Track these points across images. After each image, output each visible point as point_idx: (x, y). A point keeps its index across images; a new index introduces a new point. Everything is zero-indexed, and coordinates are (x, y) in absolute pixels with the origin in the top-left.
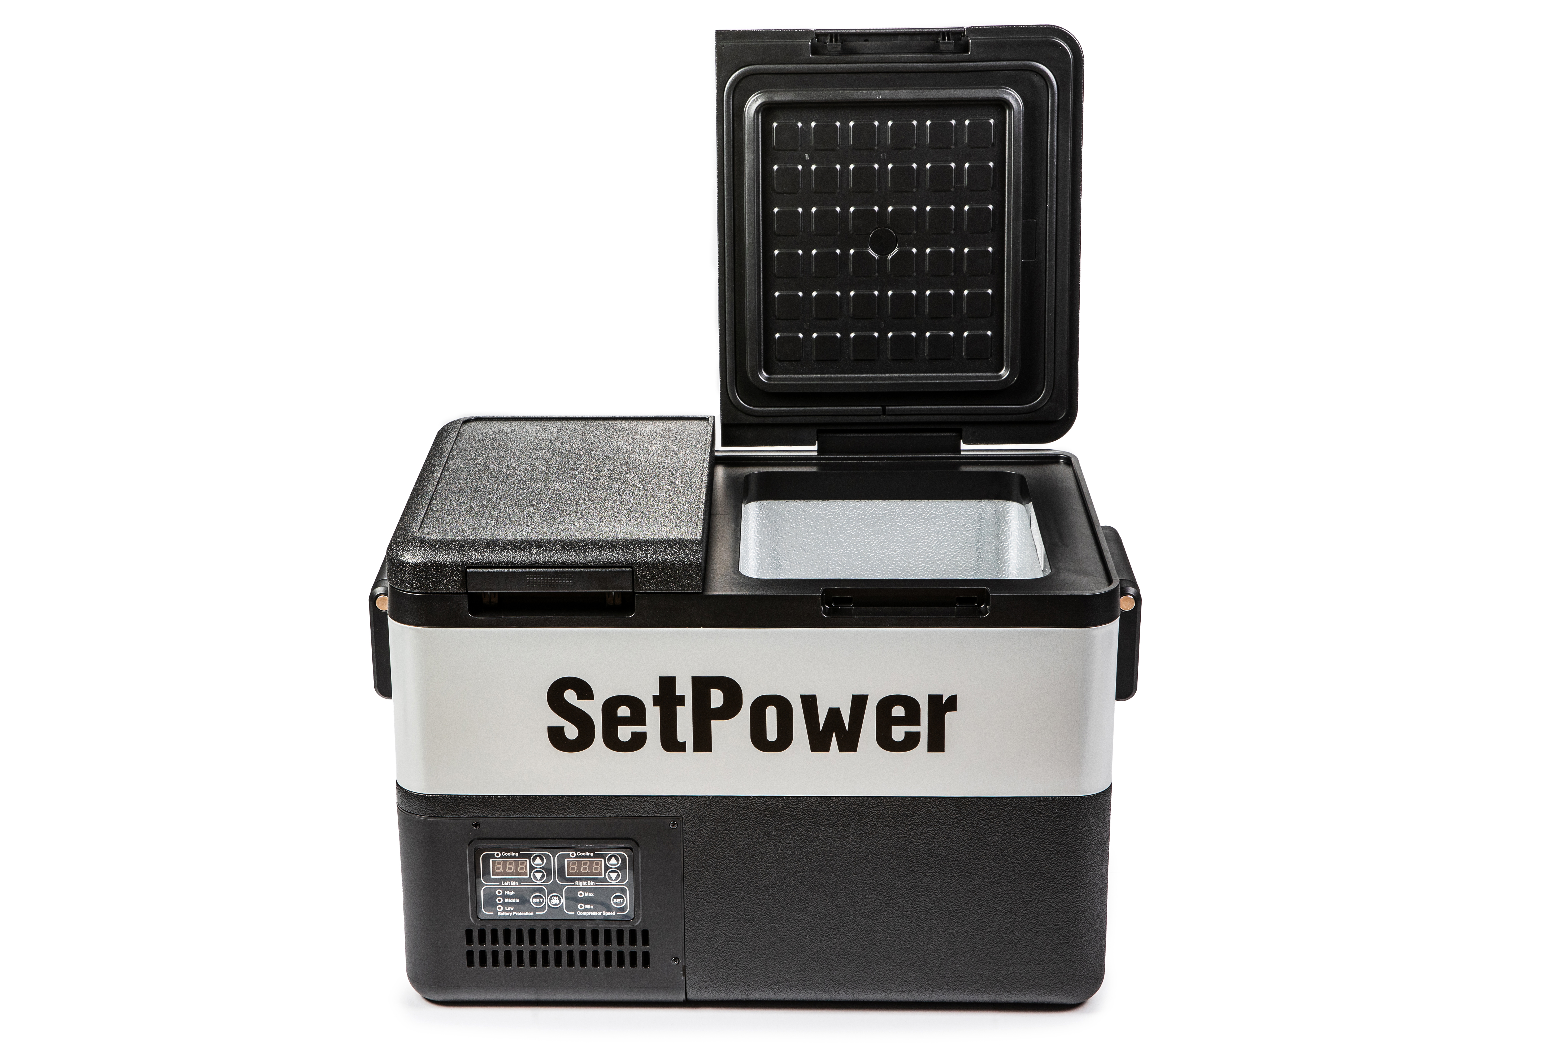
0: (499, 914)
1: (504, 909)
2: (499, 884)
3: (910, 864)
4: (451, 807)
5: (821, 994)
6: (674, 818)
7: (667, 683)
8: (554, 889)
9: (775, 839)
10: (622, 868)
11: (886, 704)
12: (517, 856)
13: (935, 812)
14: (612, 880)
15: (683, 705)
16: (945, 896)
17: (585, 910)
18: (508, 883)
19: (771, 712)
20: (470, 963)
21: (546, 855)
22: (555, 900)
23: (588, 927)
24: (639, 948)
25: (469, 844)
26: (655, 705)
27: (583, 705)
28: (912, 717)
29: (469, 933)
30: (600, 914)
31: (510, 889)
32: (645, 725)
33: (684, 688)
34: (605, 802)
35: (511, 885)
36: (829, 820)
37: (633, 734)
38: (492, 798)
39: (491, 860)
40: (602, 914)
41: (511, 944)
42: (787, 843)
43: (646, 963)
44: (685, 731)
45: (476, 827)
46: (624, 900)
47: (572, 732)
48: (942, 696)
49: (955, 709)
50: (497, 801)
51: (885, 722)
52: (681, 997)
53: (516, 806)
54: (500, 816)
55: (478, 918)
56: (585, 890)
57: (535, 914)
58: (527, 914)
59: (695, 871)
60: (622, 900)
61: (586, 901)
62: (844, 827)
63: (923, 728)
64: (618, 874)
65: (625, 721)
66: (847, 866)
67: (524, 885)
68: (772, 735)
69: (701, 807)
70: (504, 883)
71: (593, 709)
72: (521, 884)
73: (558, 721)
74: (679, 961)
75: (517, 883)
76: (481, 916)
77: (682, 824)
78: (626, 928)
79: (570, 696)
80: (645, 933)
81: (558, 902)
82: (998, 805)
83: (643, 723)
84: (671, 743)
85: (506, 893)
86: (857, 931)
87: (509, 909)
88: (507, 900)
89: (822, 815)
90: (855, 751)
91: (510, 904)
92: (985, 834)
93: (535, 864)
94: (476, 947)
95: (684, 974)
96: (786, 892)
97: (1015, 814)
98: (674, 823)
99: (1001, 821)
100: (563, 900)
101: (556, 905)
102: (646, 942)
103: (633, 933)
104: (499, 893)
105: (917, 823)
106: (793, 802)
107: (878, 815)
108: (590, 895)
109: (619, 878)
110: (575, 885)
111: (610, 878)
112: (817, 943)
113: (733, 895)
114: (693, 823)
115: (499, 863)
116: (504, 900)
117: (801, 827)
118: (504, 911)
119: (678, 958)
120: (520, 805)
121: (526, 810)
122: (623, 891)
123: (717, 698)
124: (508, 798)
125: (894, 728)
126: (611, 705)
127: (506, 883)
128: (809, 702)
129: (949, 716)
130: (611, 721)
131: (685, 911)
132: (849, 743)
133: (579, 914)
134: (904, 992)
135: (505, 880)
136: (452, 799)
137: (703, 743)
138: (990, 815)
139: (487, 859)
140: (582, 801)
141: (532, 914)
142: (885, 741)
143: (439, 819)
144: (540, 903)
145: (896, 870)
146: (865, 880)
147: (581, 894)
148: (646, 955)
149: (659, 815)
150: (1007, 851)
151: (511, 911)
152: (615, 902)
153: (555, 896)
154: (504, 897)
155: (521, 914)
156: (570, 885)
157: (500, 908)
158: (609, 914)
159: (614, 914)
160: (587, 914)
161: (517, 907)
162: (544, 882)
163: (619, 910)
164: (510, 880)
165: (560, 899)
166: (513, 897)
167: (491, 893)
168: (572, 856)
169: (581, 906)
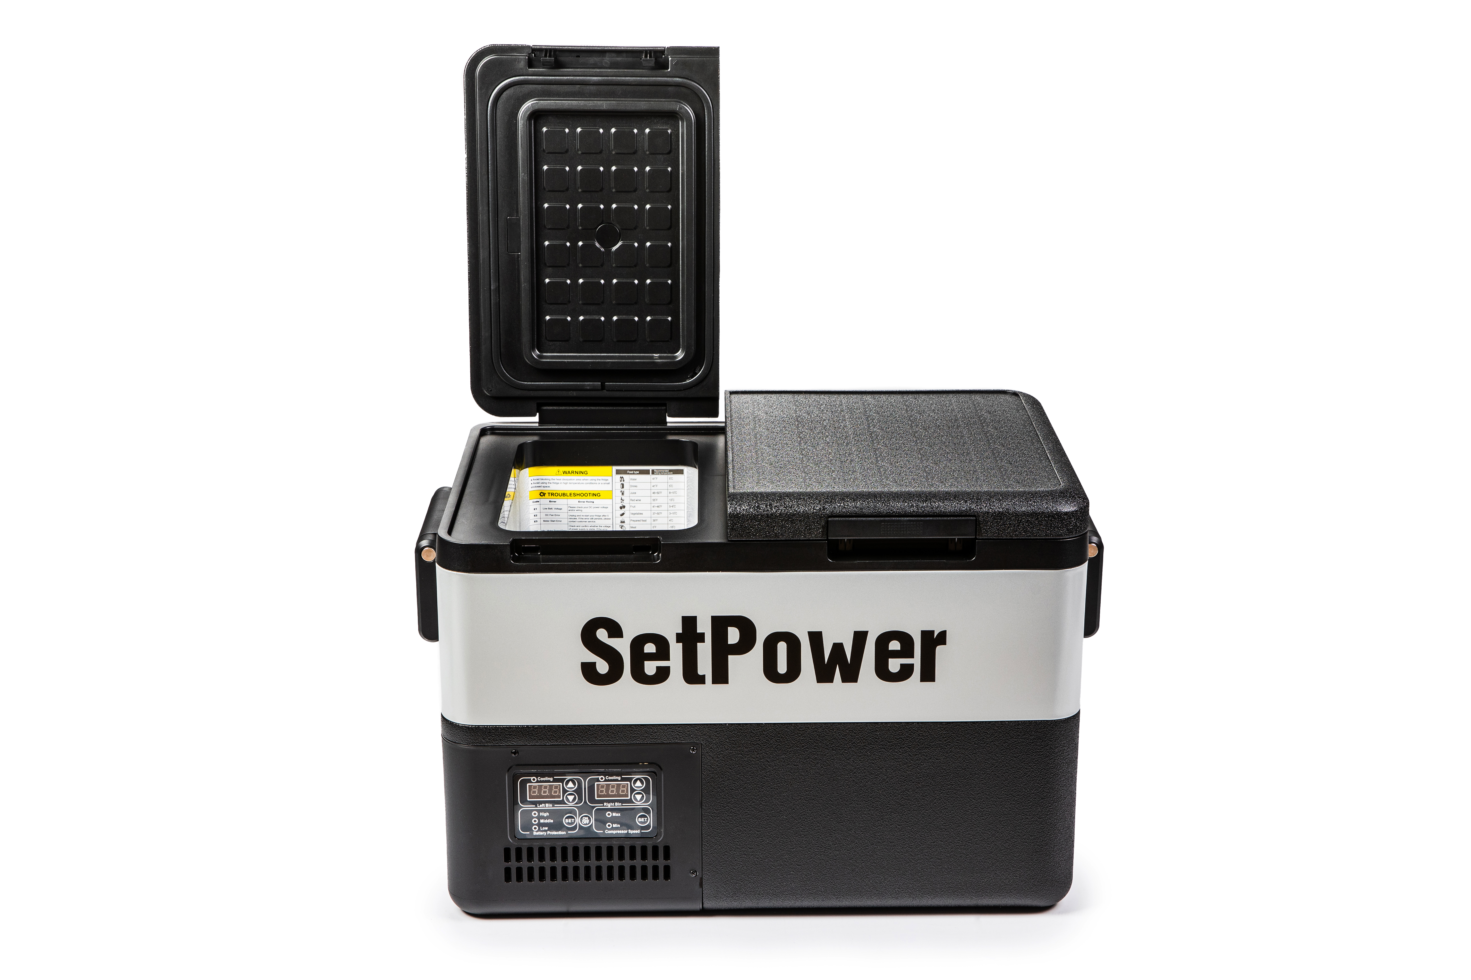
0: (535, 833)
2: (534, 806)
3: (904, 782)
4: (492, 736)
5: (823, 901)
6: (695, 744)
7: (689, 622)
8: (585, 810)
9: (784, 762)
10: (646, 790)
11: (883, 640)
12: (552, 780)
13: (927, 736)
14: (638, 801)
15: (703, 640)
16: (934, 811)
18: (543, 805)
19: (782, 648)
20: (508, 878)
21: (578, 780)
22: (586, 820)
23: (615, 844)
24: (661, 862)
25: (508, 771)
27: (613, 643)
28: (907, 650)
29: (507, 851)
30: (626, 832)
31: (545, 811)
32: (668, 659)
33: (704, 627)
34: (632, 730)
35: (545, 807)
36: (832, 744)
37: (658, 668)
38: (530, 727)
39: (528, 784)
40: (628, 832)
41: (545, 861)
42: (794, 766)
43: (667, 876)
44: (705, 665)
45: (515, 754)
46: (647, 819)
47: (602, 667)
48: (933, 632)
49: (945, 643)
50: (534, 730)
51: (883, 655)
52: (698, 907)
53: (552, 735)
54: (537, 744)
55: (516, 837)
56: (612, 810)
57: (567, 833)
58: (560, 833)
59: (713, 792)
60: (646, 819)
61: (613, 820)
62: (845, 750)
63: (916, 661)
64: (643, 796)
65: (651, 657)
66: (848, 785)
67: (558, 807)
68: (782, 667)
69: (718, 734)
70: (539, 806)
71: (622, 646)
72: (555, 805)
73: (591, 657)
74: (697, 874)
75: (551, 805)
76: (518, 836)
77: (700, 749)
78: (649, 844)
79: (602, 634)
80: (667, 849)
81: (588, 821)
82: (982, 729)
83: (667, 658)
84: (692, 676)
85: (541, 814)
86: (856, 843)
87: (544, 829)
88: (542, 821)
89: (826, 740)
90: (856, 681)
91: (544, 825)
92: (970, 755)
93: (568, 788)
94: (513, 864)
95: (701, 886)
96: (794, 809)
97: (996, 737)
98: (693, 748)
99: (984, 743)
100: (593, 821)
101: (586, 824)
102: (667, 856)
103: (655, 849)
104: (535, 814)
105: (910, 745)
106: (801, 728)
107: (876, 739)
108: (617, 815)
109: (643, 799)
110: (603, 806)
111: (636, 799)
112: (821, 855)
113: (746, 813)
114: (711, 748)
115: (535, 787)
116: (539, 821)
117: (807, 751)
118: (539, 830)
119: (695, 871)
120: (555, 734)
121: (560, 738)
122: (646, 810)
123: (733, 635)
124: (544, 728)
125: (891, 661)
126: (638, 642)
127: (541, 806)
128: (816, 638)
129: (939, 649)
130: (638, 657)
131: (703, 828)
132: (851, 675)
133: (607, 833)
134: (897, 899)
135: (541, 803)
136: (493, 730)
137: (721, 676)
138: (974, 738)
139: (524, 783)
140: (611, 730)
141: (564, 833)
142: (883, 673)
143: (481, 748)
144: (572, 823)
145: (891, 789)
146: (864, 798)
147: (609, 814)
148: (667, 869)
149: (680, 741)
150: (990, 769)
151: (545, 831)
152: (639, 821)
153: (585, 816)
154: (539, 818)
155: (555, 833)
156: (599, 806)
157: (535, 828)
158: (634, 832)
159: (639, 831)
160: (614, 832)
161: (551, 827)
162: (576, 804)
163: (642, 828)
164: (545, 802)
165: (589, 818)
166: (547, 818)
167: (528, 815)
168: (601, 780)
169: (609, 825)
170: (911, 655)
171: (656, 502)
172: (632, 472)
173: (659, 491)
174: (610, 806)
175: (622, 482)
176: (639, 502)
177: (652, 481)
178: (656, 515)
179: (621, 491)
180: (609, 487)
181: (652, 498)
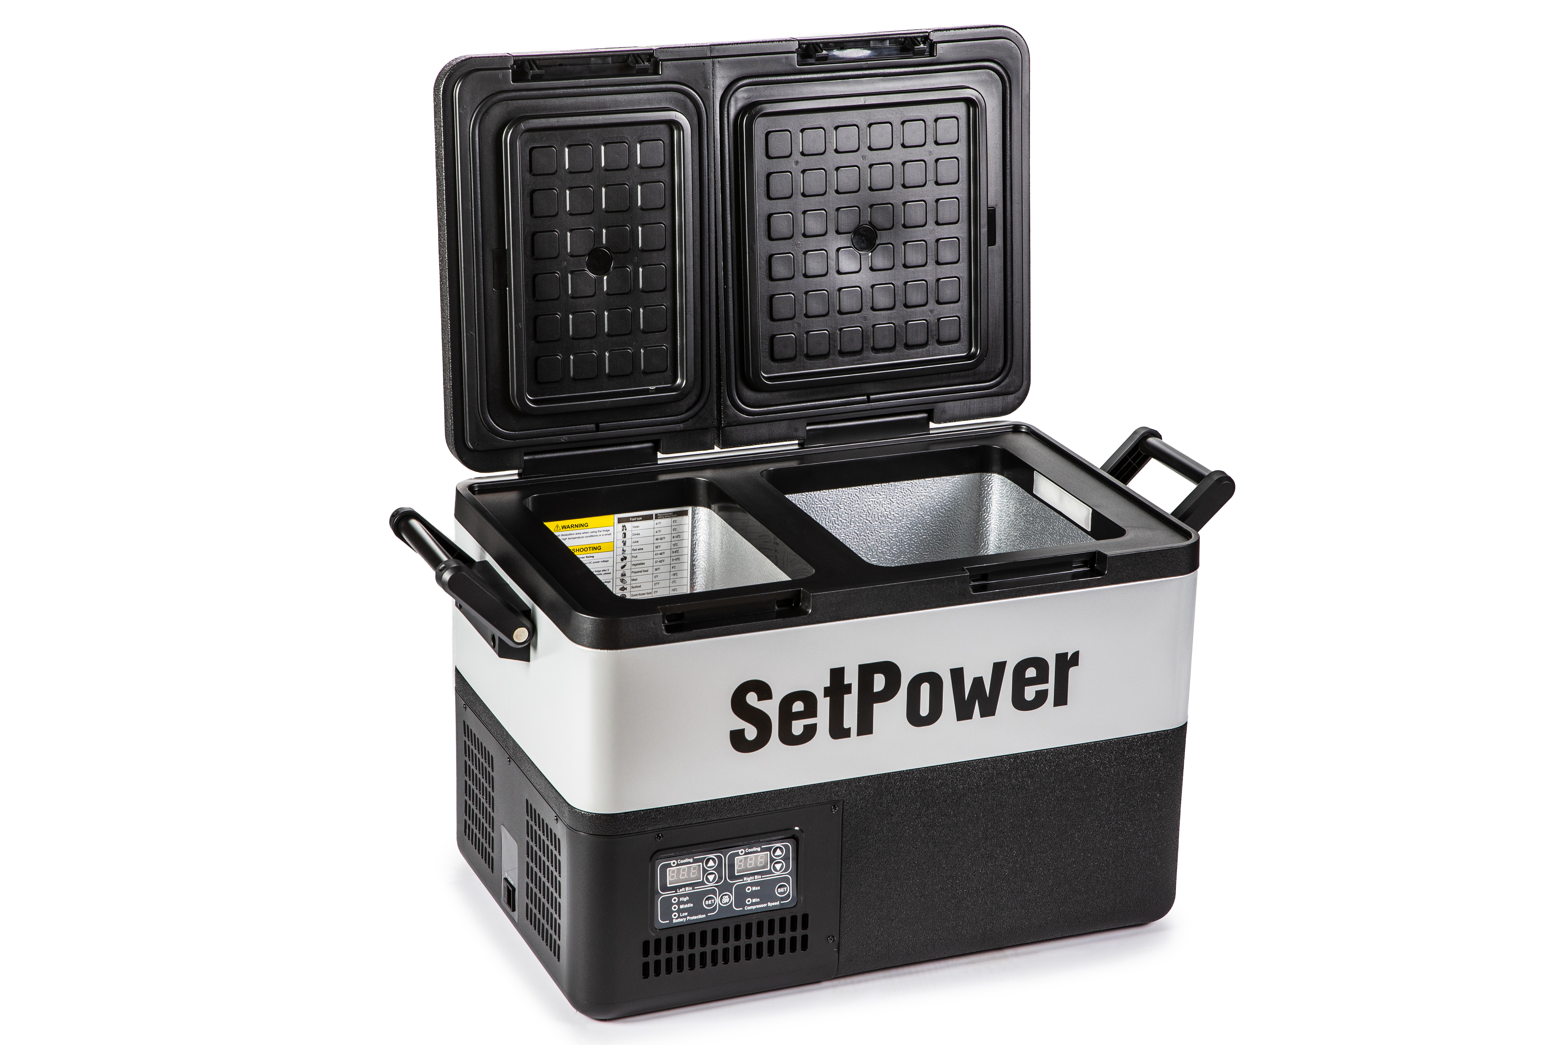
1: (679, 915)
2: (674, 892)
4: (638, 822)
6: (838, 802)
8: (725, 888)
10: (786, 858)
12: (692, 861)
13: (1057, 762)
14: (777, 871)
17: (753, 904)
18: (683, 889)
19: (925, 688)
20: (646, 974)
21: (719, 857)
22: (725, 899)
23: (755, 920)
24: (799, 933)
25: (650, 857)
29: (646, 945)
30: (765, 905)
31: (684, 896)
33: (851, 677)
34: (776, 796)
35: (685, 891)
38: (675, 807)
39: (668, 869)
40: (767, 905)
41: (683, 949)
43: (804, 946)
45: (661, 838)
46: (787, 889)
48: (1067, 653)
50: (678, 810)
52: (834, 973)
53: (697, 812)
54: (681, 824)
55: (655, 928)
56: (752, 884)
57: (706, 915)
58: (700, 916)
59: (853, 850)
60: (785, 888)
61: (753, 895)
64: (782, 865)
67: (698, 889)
68: (924, 711)
69: (860, 788)
70: (679, 890)
72: (695, 888)
73: (740, 724)
74: (834, 939)
75: (691, 888)
76: (657, 926)
77: (842, 807)
78: (788, 915)
80: (805, 918)
81: (727, 900)
83: (814, 714)
84: (838, 731)
85: (681, 899)
87: (684, 914)
88: (682, 907)
91: (684, 910)
93: (708, 867)
94: (652, 958)
95: (838, 951)
98: (836, 807)
100: (733, 898)
101: (727, 903)
102: (805, 926)
103: (794, 919)
104: (675, 900)
106: (939, 771)
108: (757, 889)
109: (783, 868)
110: (743, 881)
111: (775, 869)
114: (853, 804)
115: (675, 871)
116: (679, 907)
118: (679, 917)
119: (833, 936)
120: (701, 811)
122: (786, 880)
123: (879, 682)
127: (681, 890)
128: (957, 675)
129: (1072, 671)
131: (842, 890)
132: (989, 709)
133: (746, 909)
135: (680, 887)
136: (637, 815)
137: (865, 726)
139: (664, 868)
140: (756, 799)
141: (704, 916)
142: (1020, 703)
143: (626, 837)
144: (712, 905)
147: (748, 889)
148: (805, 939)
149: (822, 801)
151: (685, 917)
152: (778, 891)
153: (725, 895)
154: (679, 903)
155: (694, 918)
156: (739, 882)
157: (675, 915)
158: (774, 904)
159: (778, 903)
160: (754, 907)
161: (691, 912)
162: (716, 883)
163: (782, 899)
164: (685, 886)
165: (730, 897)
166: (687, 902)
167: (667, 902)
168: (740, 854)
169: (749, 901)
170: (1046, 681)
171: (659, 549)
172: (635, 519)
173: (662, 536)
174: (749, 880)
175: (624, 531)
176: (641, 551)
177: (656, 526)
178: (658, 564)
179: (623, 541)
180: (610, 539)
181: (655, 545)
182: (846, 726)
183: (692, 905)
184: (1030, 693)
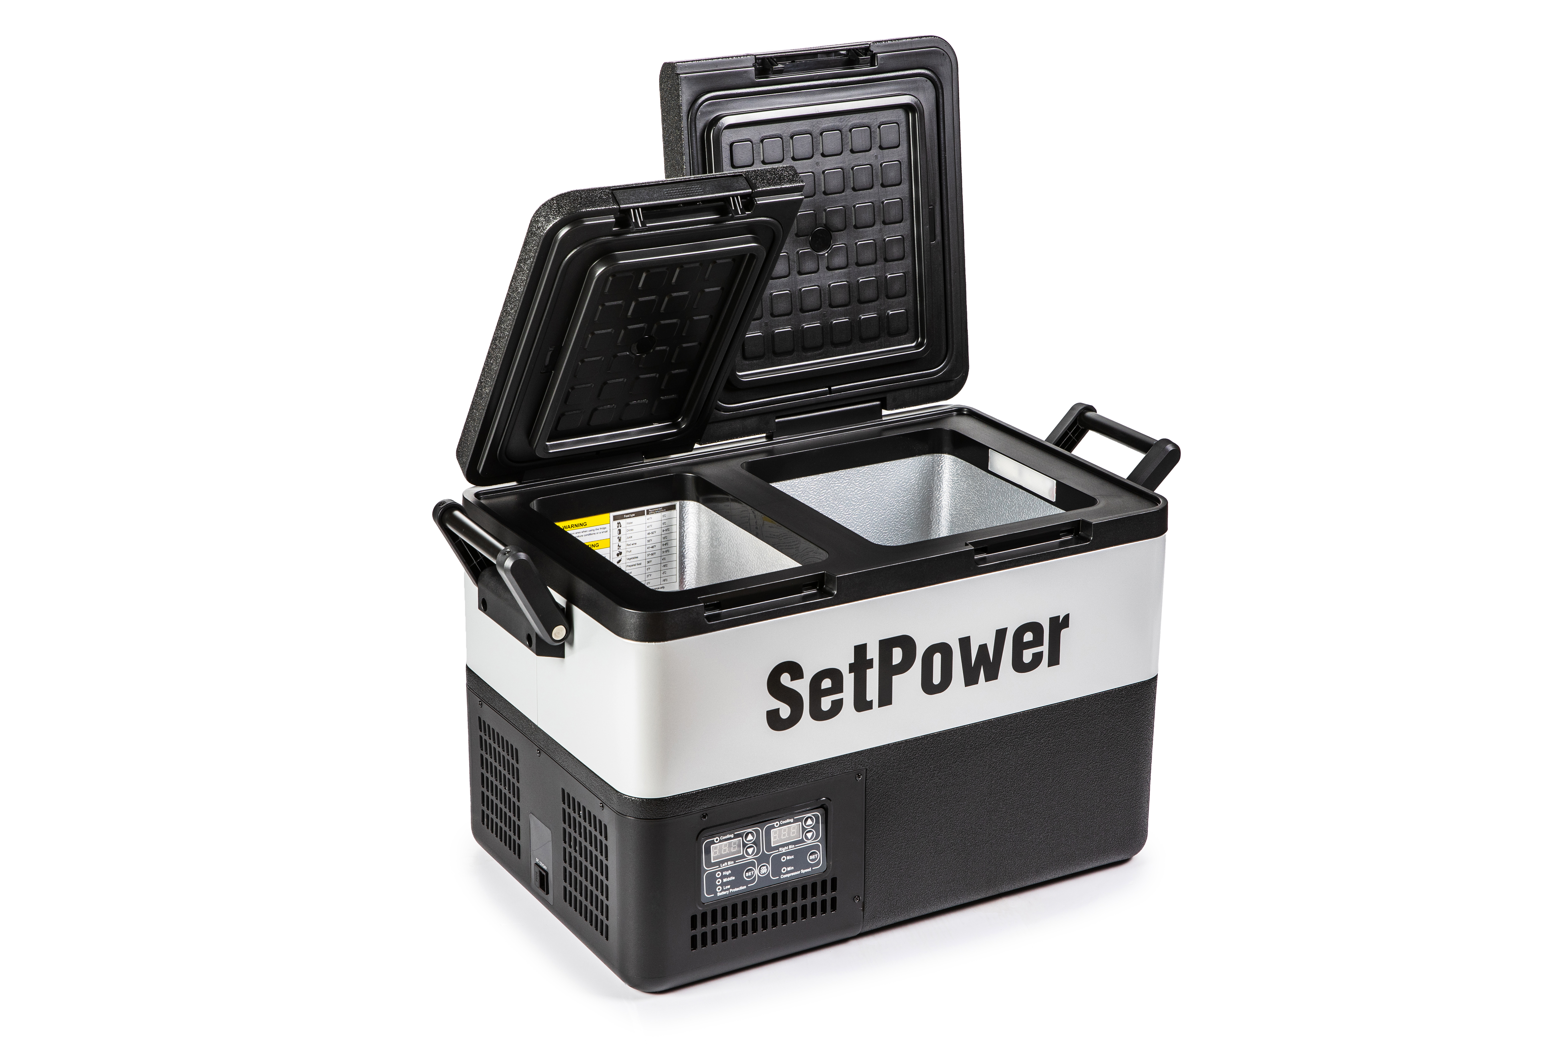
1: (723, 888)
2: (718, 867)
3: (1032, 768)
6: (862, 771)
7: (860, 650)
8: (762, 860)
9: (937, 770)
10: (815, 827)
12: (733, 837)
13: (1051, 719)
14: (809, 839)
15: (871, 667)
17: (788, 872)
18: (726, 863)
19: (937, 658)
20: (694, 946)
21: (757, 830)
22: (763, 870)
23: (790, 887)
24: (829, 895)
25: (698, 836)
26: (850, 672)
29: (693, 919)
30: (799, 872)
31: (727, 870)
33: (873, 652)
34: (805, 770)
35: (728, 865)
36: (976, 744)
38: (718, 788)
39: (711, 846)
41: (726, 920)
42: (945, 772)
43: (834, 908)
45: (705, 817)
46: (818, 856)
47: (785, 711)
50: (721, 790)
52: (858, 932)
53: (738, 791)
54: (724, 803)
55: (701, 902)
56: (786, 854)
57: (747, 886)
58: (741, 888)
59: (876, 814)
60: (816, 855)
61: (788, 863)
63: (1045, 648)
64: (813, 833)
67: (739, 862)
68: (937, 679)
69: (881, 756)
70: (722, 865)
71: (802, 687)
72: (736, 862)
73: (775, 704)
74: (860, 899)
75: (733, 862)
76: (703, 901)
77: (865, 775)
78: (819, 879)
80: (833, 881)
81: (765, 871)
84: (861, 704)
85: (724, 873)
87: (727, 887)
88: (725, 880)
89: (970, 741)
91: (727, 883)
92: (1083, 729)
93: (747, 841)
94: (700, 930)
95: (863, 910)
96: (943, 815)
97: (1104, 707)
98: (860, 775)
99: (1095, 715)
100: (770, 868)
101: (765, 873)
102: (834, 888)
103: (824, 883)
104: (718, 874)
105: (1038, 731)
106: (950, 734)
107: (1011, 731)
108: (791, 858)
109: (814, 836)
110: (779, 852)
111: (807, 838)
112: (965, 854)
113: (904, 828)
114: (875, 771)
115: (717, 847)
116: (722, 881)
117: (955, 756)
118: (723, 890)
119: (858, 896)
120: (741, 789)
122: (817, 846)
123: (897, 655)
124: (731, 785)
127: (724, 865)
128: (965, 643)
131: (866, 852)
132: (992, 674)
133: (782, 878)
135: (723, 862)
136: (684, 798)
137: (886, 698)
138: (1087, 712)
139: (708, 846)
140: (789, 773)
141: (745, 887)
143: (675, 818)
144: (751, 876)
145: (1023, 776)
146: (1001, 790)
147: (784, 859)
148: (834, 900)
149: (848, 771)
150: (1099, 739)
151: (728, 889)
152: (810, 859)
153: (763, 866)
154: (723, 877)
155: (736, 889)
156: (775, 853)
157: (719, 889)
158: (806, 871)
159: (810, 870)
160: (788, 875)
161: (733, 884)
162: (755, 855)
163: (814, 865)
164: (727, 861)
165: (767, 868)
166: (729, 876)
167: (712, 877)
168: (776, 826)
169: (784, 869)
171: (650, 543)
172: (628, 516)
174: (784, 850)
182: (868, 699)
183: (734, 878)
184: (1027, 656)
